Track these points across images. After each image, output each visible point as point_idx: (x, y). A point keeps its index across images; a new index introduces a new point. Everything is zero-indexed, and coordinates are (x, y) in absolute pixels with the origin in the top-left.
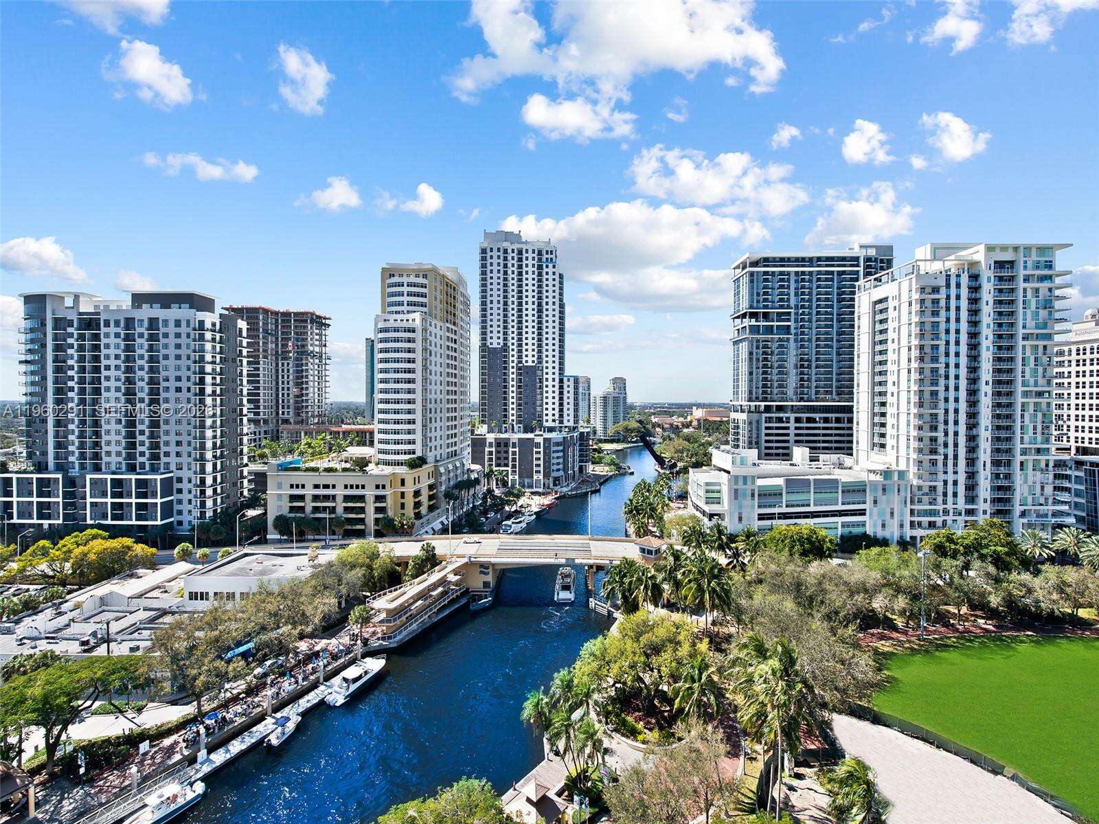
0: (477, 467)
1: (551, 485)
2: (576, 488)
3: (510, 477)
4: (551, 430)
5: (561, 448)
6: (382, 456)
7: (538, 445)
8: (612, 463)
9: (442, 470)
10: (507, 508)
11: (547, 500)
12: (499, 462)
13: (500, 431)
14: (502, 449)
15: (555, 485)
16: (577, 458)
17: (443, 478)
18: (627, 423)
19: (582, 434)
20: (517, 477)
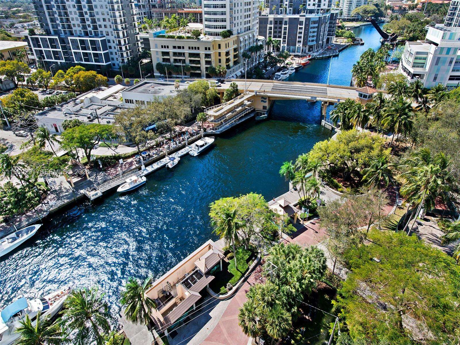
0: (262, 38)
1: (307, 51)
2: (323, 54)
3: (282, 45)
4: (311, 12)
5: (316, 25)
6: (207, 30)
7: (301, 23)
8: (351, 37)
9: (242, 39)
10: (278, 65)
11: (303, 61)
12: (275, 34)
13: (277, 13)
14: (278, 25)
15: (309, 51)
16: (326, 33)
17: (242, 44)
18: (366, 6)
19: (332, 15)
20: (286, 45)
